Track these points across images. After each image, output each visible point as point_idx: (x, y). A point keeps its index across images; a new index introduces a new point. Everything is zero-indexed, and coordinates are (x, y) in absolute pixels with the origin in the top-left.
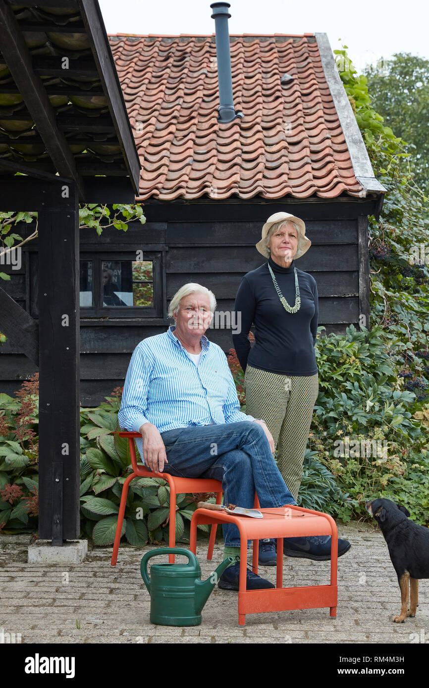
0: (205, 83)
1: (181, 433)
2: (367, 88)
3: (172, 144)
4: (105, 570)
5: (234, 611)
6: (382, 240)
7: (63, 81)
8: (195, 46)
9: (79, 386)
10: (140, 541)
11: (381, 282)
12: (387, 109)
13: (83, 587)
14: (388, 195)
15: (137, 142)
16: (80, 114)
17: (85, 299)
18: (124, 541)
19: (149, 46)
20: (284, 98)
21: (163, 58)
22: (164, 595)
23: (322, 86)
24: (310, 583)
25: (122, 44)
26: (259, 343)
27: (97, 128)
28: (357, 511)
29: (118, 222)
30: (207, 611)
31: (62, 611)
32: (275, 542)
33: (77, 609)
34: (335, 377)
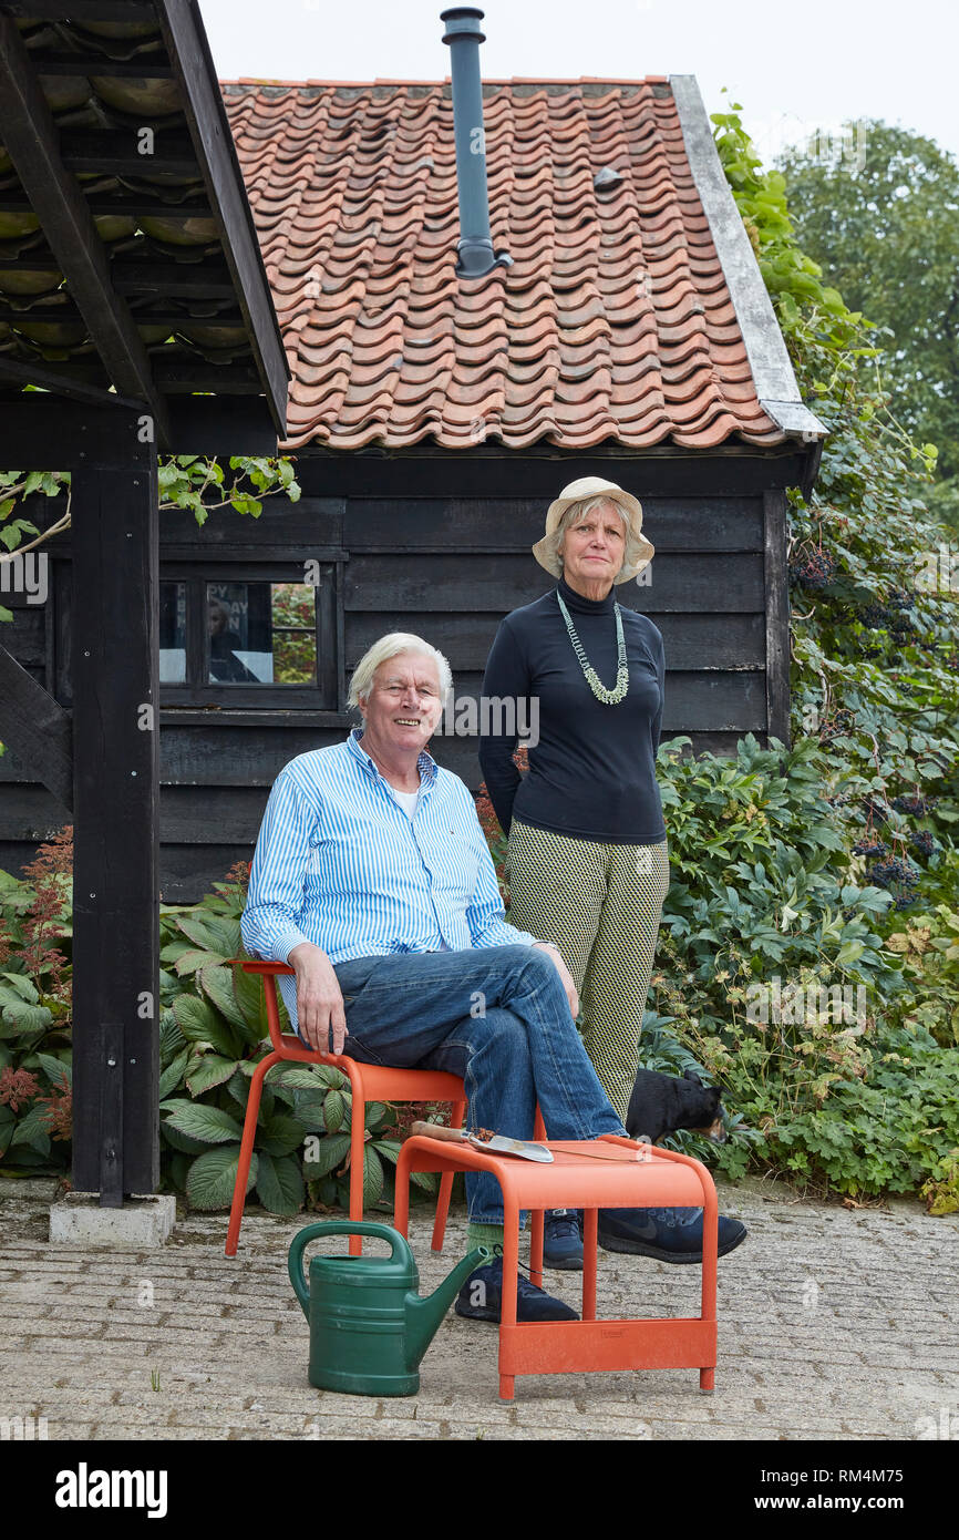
0: (428, 188)
1: (375, 967)
2: (786, 199)
3: (358, 324)
4: (212, 1263)
5: (490, 1368)
6: (817, 545)
7: (125, 184)
8: (406, 105)
9: (158, 857)
10: (287, 1203)
11: (814, 639)
12: (829, 247)
13: (166, 1299)
14: (831, 443)
15: (281, 319)
16: (158, 257)
17: (171, 665)
18: (253, 1201)
19: (309, 107)
20: (602, 221)
21: (338, 134)
22: (339, 1326)
23: (685, 195)
24: (656, 1312)
25: (250, 102)
26: (537, 770)
27: (196, 289)
28: (760, 1154)
29: (242, 496)
30: (432, 1364)
31: (122, 1351)
32: (579, 1217)
33: (152, 1346)
34: (713, 850)
